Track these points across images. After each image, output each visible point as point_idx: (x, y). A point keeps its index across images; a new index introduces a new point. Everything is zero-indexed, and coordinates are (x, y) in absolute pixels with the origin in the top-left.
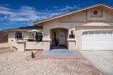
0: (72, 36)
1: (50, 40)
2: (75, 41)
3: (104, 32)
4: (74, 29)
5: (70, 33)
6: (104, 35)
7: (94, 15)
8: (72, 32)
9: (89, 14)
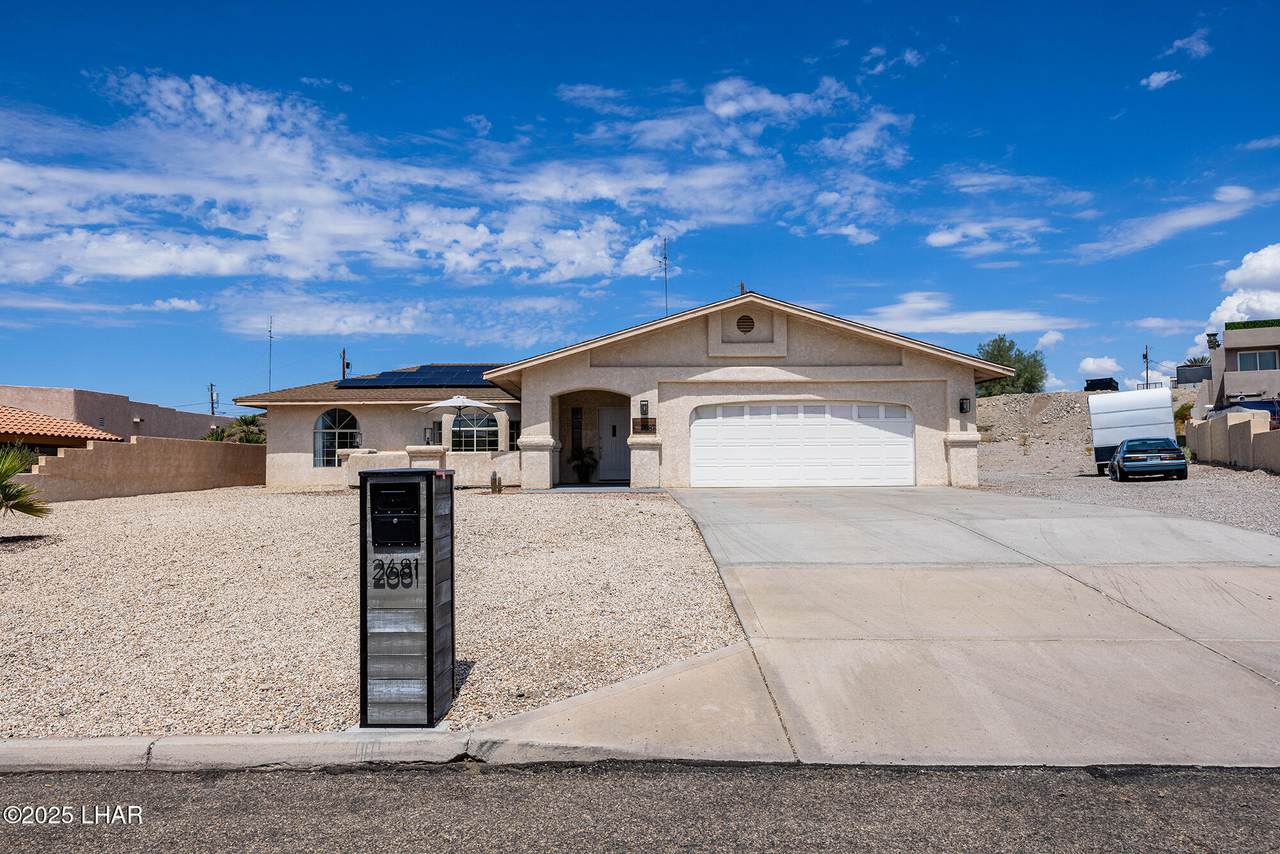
0: (647, 426)
1: (549, 440)
2: (657, 447)
3: (789, 408)
4: (652, 396)
5: (635, 413)
6: (787, 419)
7: (737, 333)
8: (644, 408)
9: (715, 331)
